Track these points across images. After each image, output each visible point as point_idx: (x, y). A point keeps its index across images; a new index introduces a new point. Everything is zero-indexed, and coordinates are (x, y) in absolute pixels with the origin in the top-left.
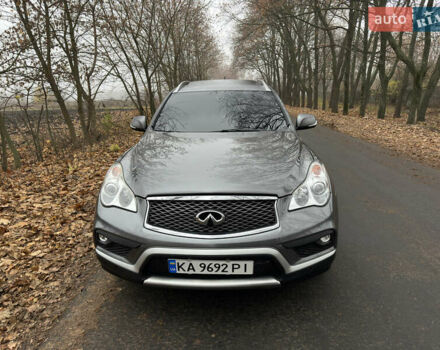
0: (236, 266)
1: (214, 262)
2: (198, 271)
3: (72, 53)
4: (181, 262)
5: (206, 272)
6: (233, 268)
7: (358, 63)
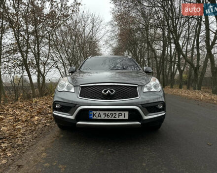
0: (120, 115)
1: (110, 112)
2: (103, 117)
3: (37, 55)
4: (95, 112)
5: (106, 118)
6: (119, 116)
7: (168, 67)
